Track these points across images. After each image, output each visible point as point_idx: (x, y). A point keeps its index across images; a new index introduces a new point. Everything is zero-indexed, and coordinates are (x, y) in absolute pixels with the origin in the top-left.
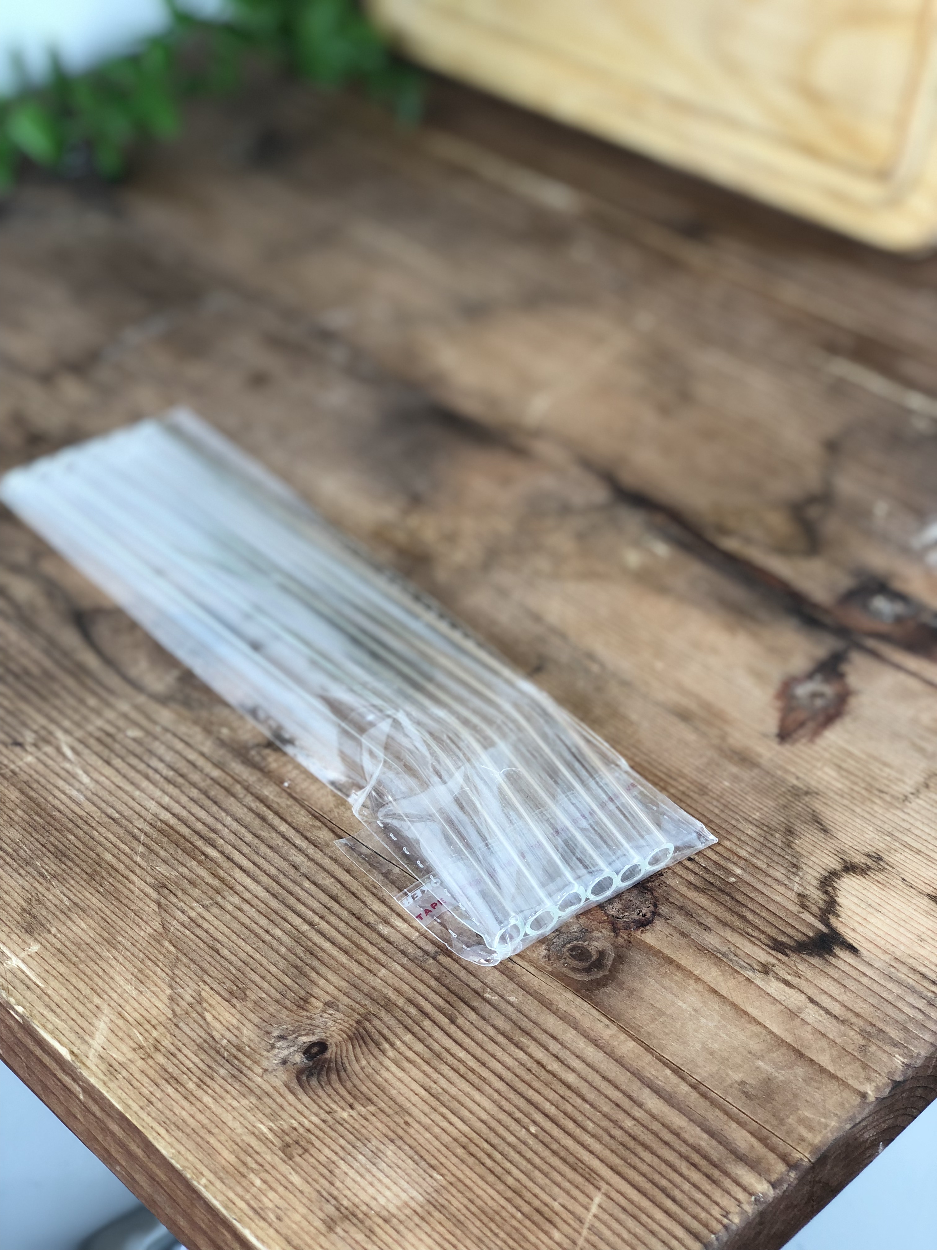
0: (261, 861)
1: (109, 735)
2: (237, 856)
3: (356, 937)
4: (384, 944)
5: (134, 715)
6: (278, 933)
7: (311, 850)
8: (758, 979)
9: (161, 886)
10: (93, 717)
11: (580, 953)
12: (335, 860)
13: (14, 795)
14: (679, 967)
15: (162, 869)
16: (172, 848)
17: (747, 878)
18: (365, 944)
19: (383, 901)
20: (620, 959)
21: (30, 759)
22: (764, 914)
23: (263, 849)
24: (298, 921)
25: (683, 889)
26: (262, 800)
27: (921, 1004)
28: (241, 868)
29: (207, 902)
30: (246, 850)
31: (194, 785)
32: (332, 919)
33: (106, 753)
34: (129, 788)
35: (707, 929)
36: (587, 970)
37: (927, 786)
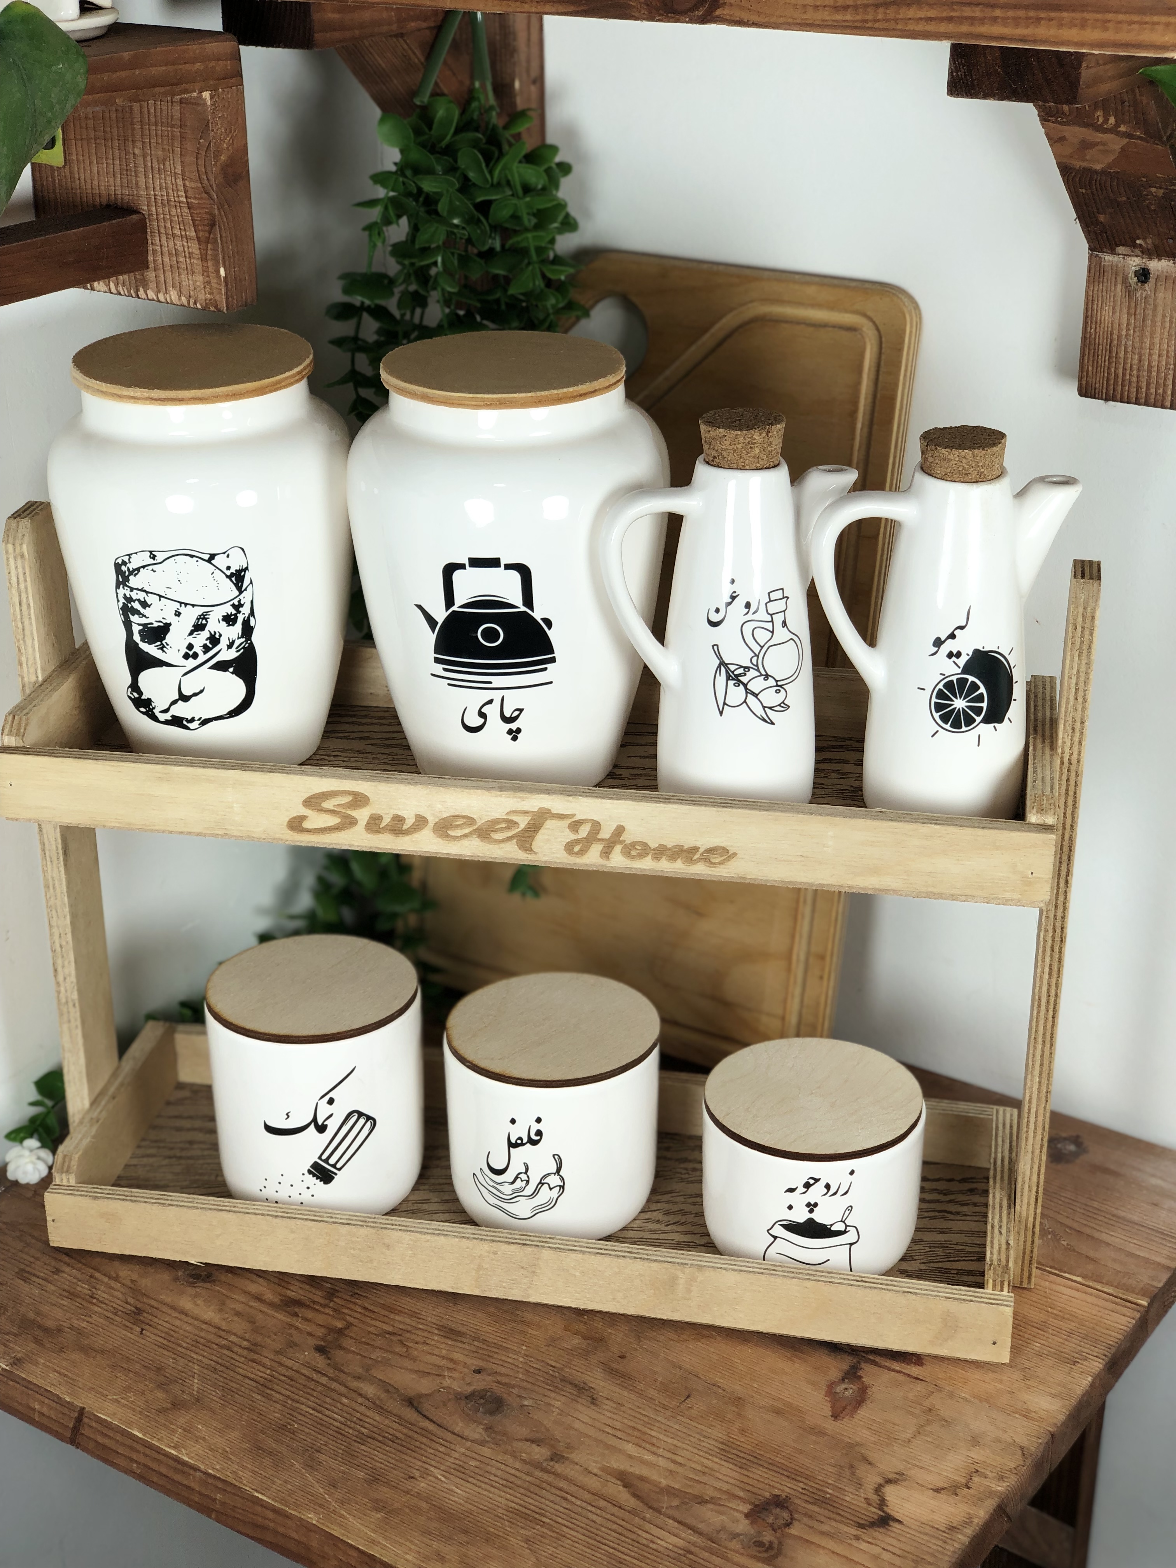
0: (574, 1521)
1: (460, 1466)
2: (560, 1520)
3: (640, 1552)
4: (655, 1553)
5: (468, 1453)
6: (599, 1555)
7: (599, 1512)
8: (855, 1543)
9: (527, 1540)
10: (446, 1457)
11: (759, 1544)
12: (613, 1515)
13: (424, 1505)
14: (812, 1543)
15: (522, 1532)
16: (523, 1520)
17: (836, 1494)
18: (646, 1554)
19: (647, 1532)
20: (780, 1543)
21: (423, 1485)
22: (849, 1511)
23: (573, 1515)
24: (607, 1548)
25: (804, 1505)
26: (561, 1489)
27: (940, 1543)
28: (564, 1525)
29: (555, 1545)
30: (564, 1517)
31: (519, 1486)
32: (624, 1544)
33: (462, 1476)
34: (485, 1493)
35: (822, 1522)
36: (766, 1551)
37: (919, 1433)
